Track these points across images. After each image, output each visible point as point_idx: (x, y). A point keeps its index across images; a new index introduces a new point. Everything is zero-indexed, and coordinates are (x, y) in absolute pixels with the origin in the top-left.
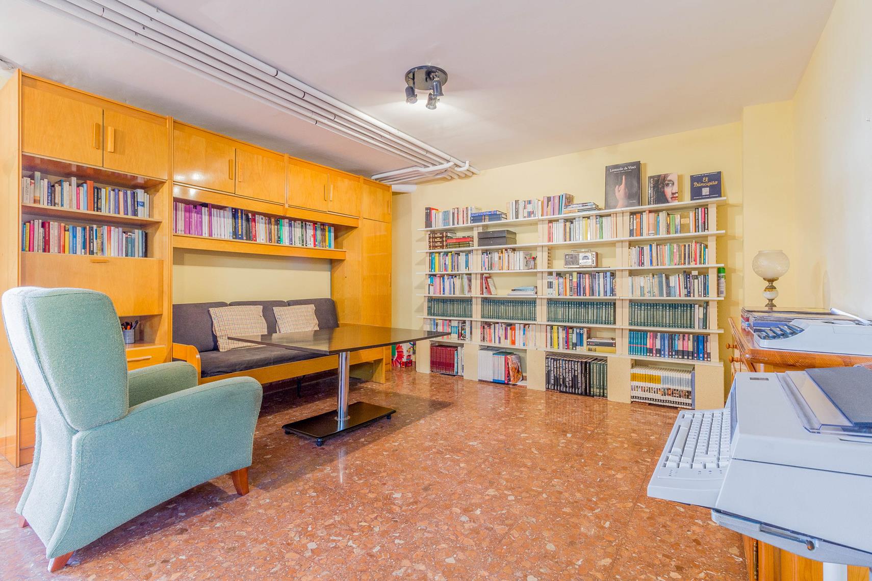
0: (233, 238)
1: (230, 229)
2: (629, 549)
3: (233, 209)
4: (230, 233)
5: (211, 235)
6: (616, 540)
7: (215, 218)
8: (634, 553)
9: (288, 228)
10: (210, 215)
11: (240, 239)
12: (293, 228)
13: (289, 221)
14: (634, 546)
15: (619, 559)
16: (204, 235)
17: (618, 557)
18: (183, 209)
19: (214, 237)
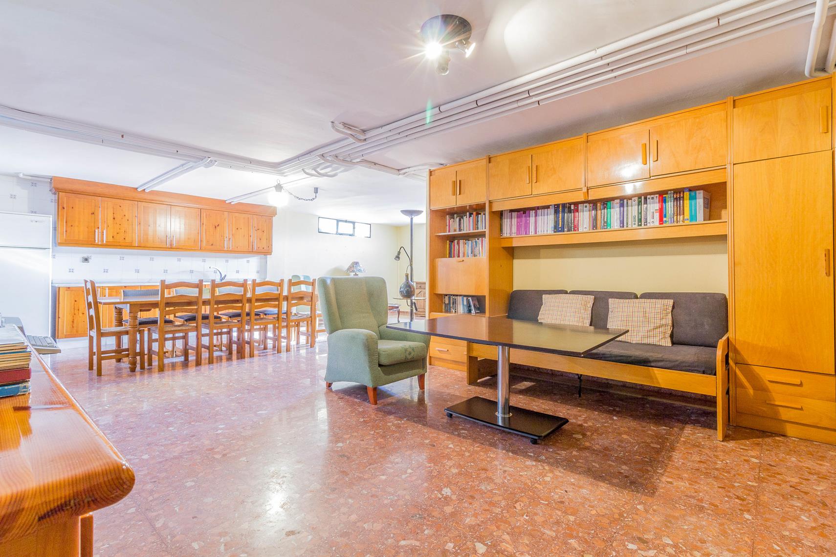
0: (555, 232)
1: (551, 224)
2: (152, 544)
3: (555, 205)
4: (552, 228)
5: (536, 233)
6: (171, 541)
7: (540, 217)
8: (145, 545)
9: (618, 209)
10: (536, 216)
11: (560, 231)
12: (625, 208)
13: (620, 201)
14: (151, 550)
15: (153, 532)
16: (530, 234)
17: (154, 532)
18: (516, 216)
19: (539, 233)
